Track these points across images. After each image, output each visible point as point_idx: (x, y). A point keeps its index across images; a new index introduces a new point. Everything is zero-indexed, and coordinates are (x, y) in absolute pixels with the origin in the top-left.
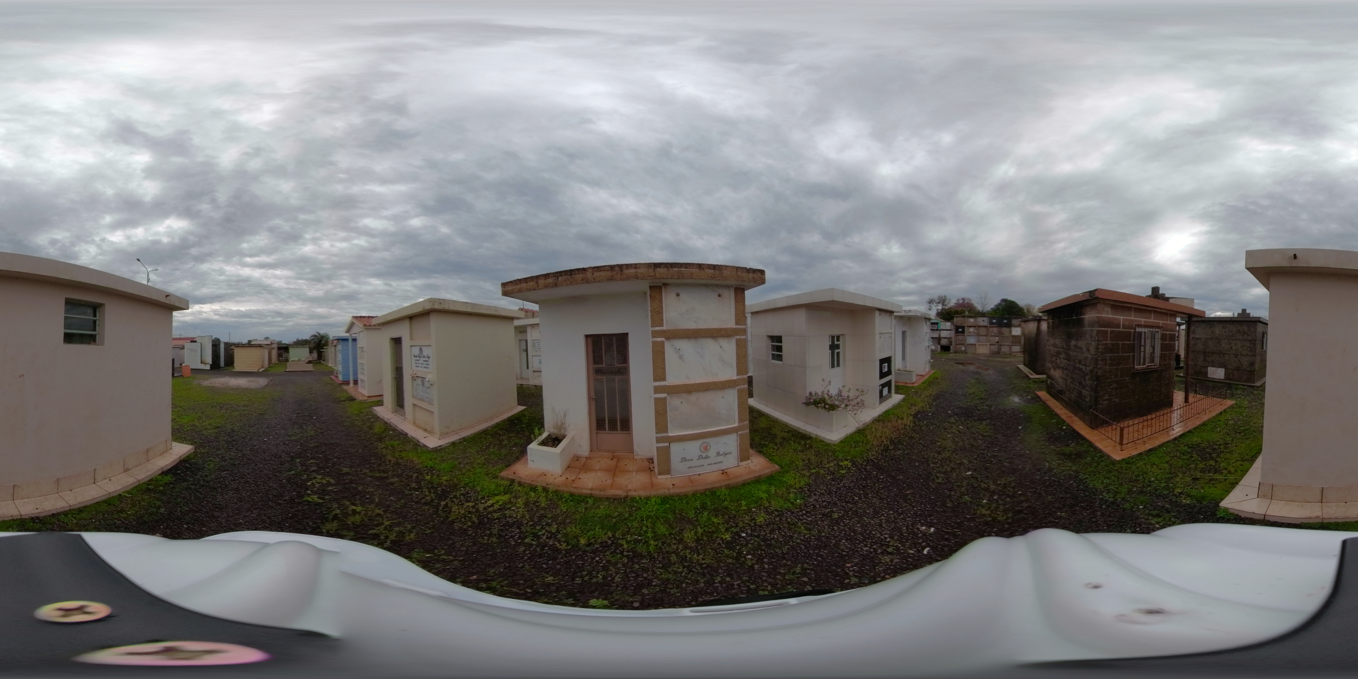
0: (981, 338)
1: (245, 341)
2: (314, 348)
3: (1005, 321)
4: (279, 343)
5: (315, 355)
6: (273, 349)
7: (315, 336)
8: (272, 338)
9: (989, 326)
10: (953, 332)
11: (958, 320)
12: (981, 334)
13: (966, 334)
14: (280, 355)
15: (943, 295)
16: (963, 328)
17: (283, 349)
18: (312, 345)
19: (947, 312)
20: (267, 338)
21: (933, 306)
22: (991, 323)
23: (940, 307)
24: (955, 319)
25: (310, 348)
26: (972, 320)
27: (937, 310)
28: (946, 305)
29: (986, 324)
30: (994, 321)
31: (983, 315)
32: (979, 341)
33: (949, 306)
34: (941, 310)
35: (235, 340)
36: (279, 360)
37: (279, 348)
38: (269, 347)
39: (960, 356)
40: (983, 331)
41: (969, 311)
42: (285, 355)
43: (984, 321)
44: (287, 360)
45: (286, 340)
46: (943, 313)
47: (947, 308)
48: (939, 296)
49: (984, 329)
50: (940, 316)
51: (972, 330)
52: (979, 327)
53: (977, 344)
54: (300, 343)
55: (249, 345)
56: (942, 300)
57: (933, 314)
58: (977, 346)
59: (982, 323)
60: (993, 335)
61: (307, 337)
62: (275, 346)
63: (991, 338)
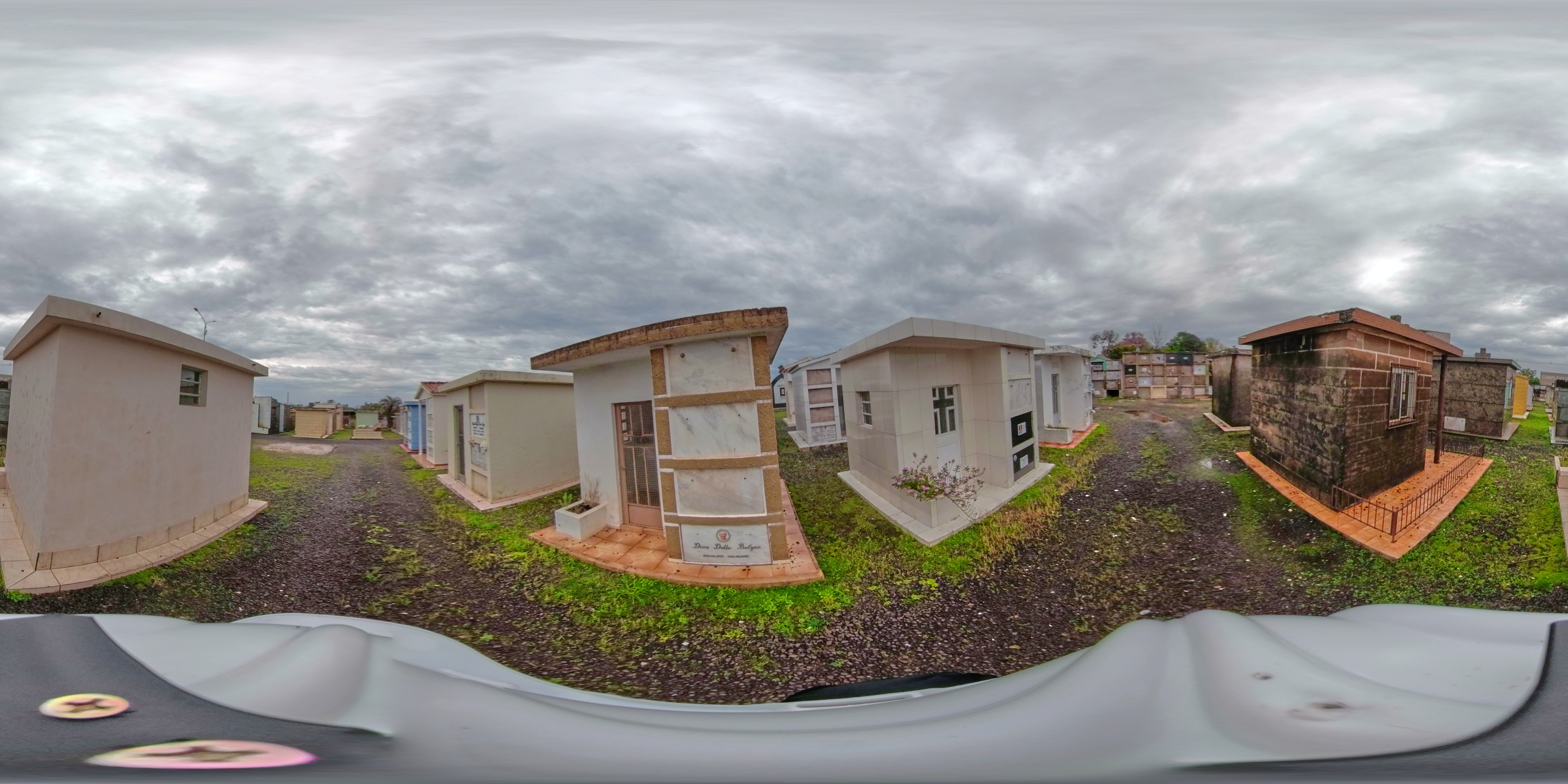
0: (1156, 379)
1: (306, 404)
2: (384, 414)
3: (1186, 358)
4: (345, 407)
5: (385, 422)
6: (339, 413)
7: (385, 400)
8: (337, 401)
9: (1165, 364)
10: (1122, 373)
11: (1127, 359)
12: (1156, 374)
13: (1137, 375)
14: (345, 421)
15: (1109, 330)
16: (1134, 367)
17: (350, 414)
18: (382, 411)
19: (1115, 350)
20: (331, 402)
21: (1098, 343)
22: (1169, 361)
23: (1106, 344)
24: (1124, 357)
25: (379, 413)
26: (1144, 358)
27: (1103, 347)
28: (1113, 342)
29: (1162, 362)
30: (1172, 358)
31: (1158, 352)
32: (1153, 383)
33: (1117, 342)
34: (1108, 347)
35: (294, 402)
36: (344, 427)
37: (345, 414)
38: (333, 411)
39: (1132, 403)
40: (1158, 371)
41: (1141, 348)
42: (351, 421)
43: (1159, 358)
44: (353, 427)
45: (353, 405)
46: (1111, 351)
47: (1114, 345)
48: (1105, 331)
49: (1160, 368)
50: (1107, 355)
51: (1145, 369)
52: (1154, 365)
53: (1152, 386)
54: (368, 408)
55: (311, 408)
56: (1109, 336)
57: (1097, 352)
58: (1152, 389)
59: (1157, 362)
60: (1171, 375)
61: (376, 401)
62: (340, 411)
63: (1169, 379)
